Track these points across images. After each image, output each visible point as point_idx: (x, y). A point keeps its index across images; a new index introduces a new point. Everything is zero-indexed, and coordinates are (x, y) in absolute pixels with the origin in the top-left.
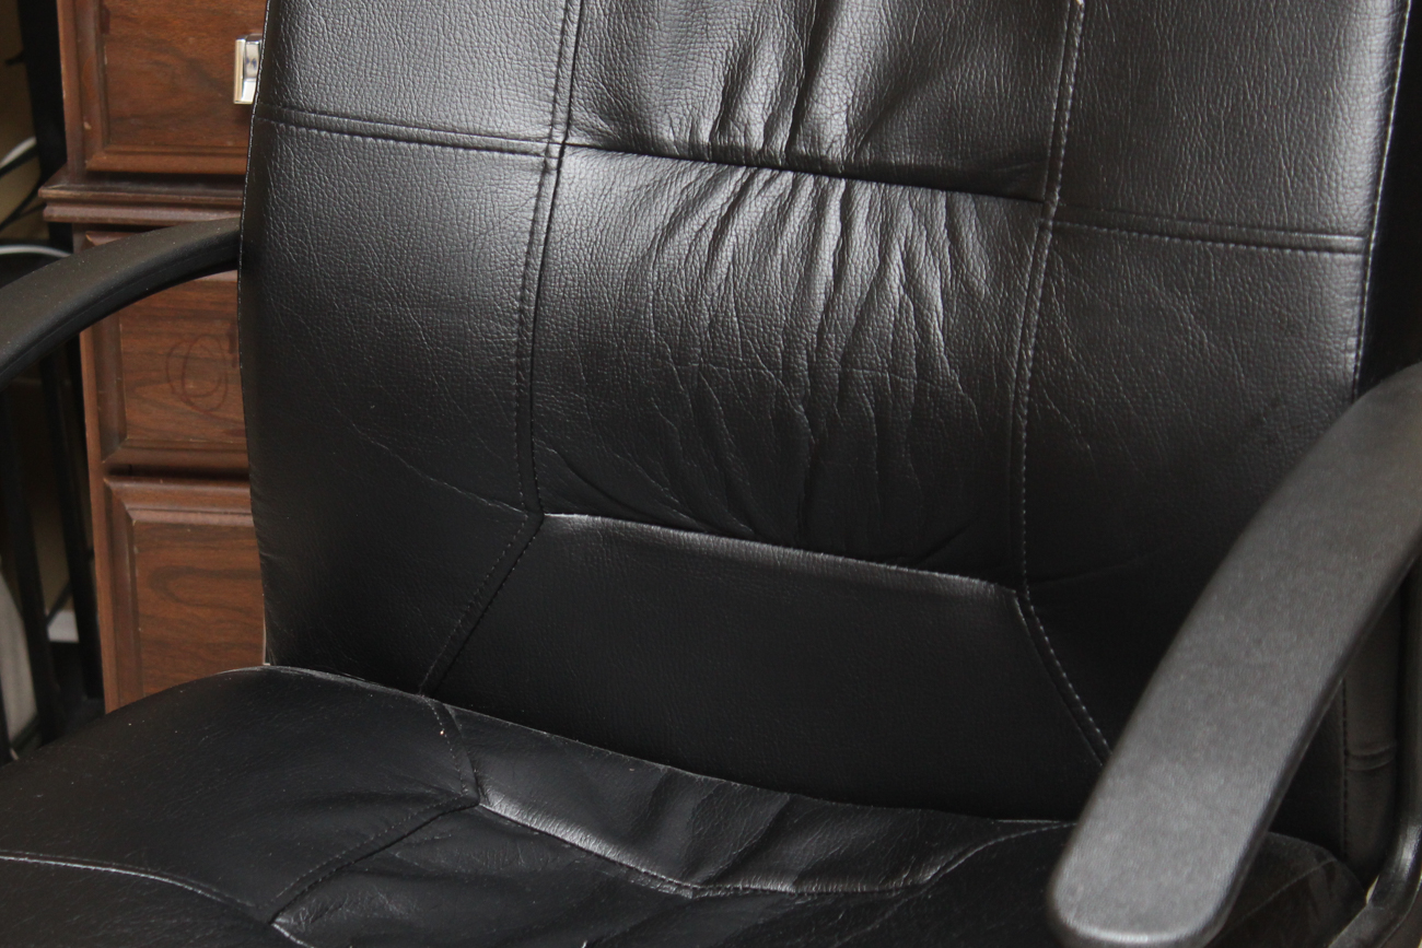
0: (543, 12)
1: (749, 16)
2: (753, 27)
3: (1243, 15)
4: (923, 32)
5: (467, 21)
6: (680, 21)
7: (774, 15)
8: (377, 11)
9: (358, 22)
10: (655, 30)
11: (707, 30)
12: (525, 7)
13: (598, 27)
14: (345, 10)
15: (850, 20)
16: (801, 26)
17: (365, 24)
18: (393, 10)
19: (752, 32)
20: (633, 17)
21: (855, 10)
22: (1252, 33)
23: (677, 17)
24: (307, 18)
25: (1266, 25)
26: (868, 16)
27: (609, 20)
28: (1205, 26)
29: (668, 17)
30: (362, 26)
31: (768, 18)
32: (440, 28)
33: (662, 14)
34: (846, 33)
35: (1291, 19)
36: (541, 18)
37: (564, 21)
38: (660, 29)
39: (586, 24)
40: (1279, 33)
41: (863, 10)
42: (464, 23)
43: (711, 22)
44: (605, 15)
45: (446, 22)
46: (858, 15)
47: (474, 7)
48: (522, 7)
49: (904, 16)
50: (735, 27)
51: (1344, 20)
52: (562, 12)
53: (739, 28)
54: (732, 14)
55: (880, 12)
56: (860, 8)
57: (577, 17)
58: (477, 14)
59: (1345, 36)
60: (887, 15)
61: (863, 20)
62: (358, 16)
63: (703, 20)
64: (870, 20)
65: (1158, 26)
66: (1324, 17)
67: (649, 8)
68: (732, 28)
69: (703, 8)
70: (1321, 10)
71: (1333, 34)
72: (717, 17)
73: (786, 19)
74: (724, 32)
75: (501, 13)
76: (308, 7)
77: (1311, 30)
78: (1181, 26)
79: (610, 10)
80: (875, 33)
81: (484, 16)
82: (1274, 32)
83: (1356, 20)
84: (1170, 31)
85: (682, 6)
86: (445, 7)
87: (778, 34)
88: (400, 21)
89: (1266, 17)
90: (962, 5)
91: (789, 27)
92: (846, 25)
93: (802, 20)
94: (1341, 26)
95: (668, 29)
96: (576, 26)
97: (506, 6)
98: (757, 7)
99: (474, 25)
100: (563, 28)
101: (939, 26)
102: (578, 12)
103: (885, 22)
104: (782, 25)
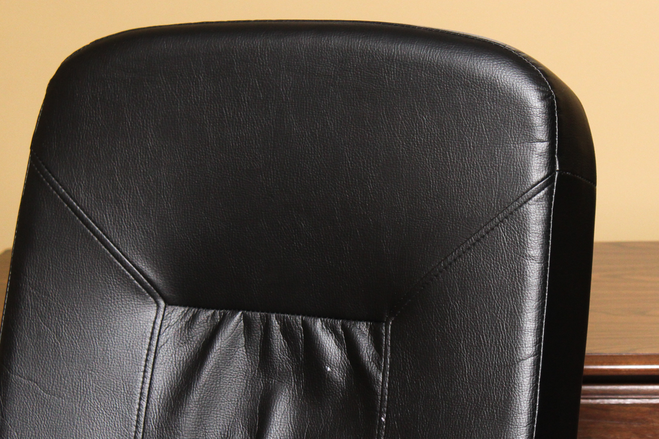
0: (125, 428)
1: (226, 428)
2: (228, 433)
3: (459, 426)
4: (309, 435)
5: (88, 433)
6: (192, 431)
7: (238, 427)
8: (43, 429)
9: (34, 434)
10: (180, 435)
11: (205, 435)
12: (116, 426)
13: (152, 435)
14: (27, 428)
15: (275, 430)
16: (251, 432)
17: (37, 435)
18: (51, 428)
19: (227, 436)
20: (169, 429)
21: (276, 424)
22: (464, 434)
23: (191, 429)
24: (8, 433)
25: (470, 431)
26: (283, 427)
27: (158, 431)
28: (442, 432)
29: (186, 429)
30: (36, 436)
31: (235, 429)
32: (74, 437)
33: (183, 428)
34: (273, 436)
35: (482, 427)
36: (124, 431)
37: (136, 432)
38: (183, 435)
39: (146, 433)
40: (476, 435)
41: (280, 425)
42: (86, 434)
43: (207, 431)
44: (156, 429)
45: (78, 434)
46: (278, 427)
47: (91, 426)
48: (115, 426)
49: (300, 427)
50: (219, 433)
51: (506, 428)
52: (135, 428)
53: (221, 434)
54: (218, 427)
55: (289, 425)
56: (279, 424)
57: (142, 430)
58: (93, 429)
59: (507, 436)
60: (292, 427)
61: (281, 429)
62: (33, 431)
63: (204, 430)
64: (284, 429)
65: (420, 432)
66: (497, 427)
67: (177, 425)
68: (217, 434)
69: (204, 424)
70: (495, 423)
71: (501, 435)
72: (210, 429)
73: (244, 429)
74: (214, 436)
75: (104, 429)
76: (8, 427)
77: (491, 433)
78: (431, 432)
79: (158, 426)
80: (287, 435)
81: (96, 430)
82: (474, 434)
83: (511, 428)
84: (426, 434)
85: (193, 424)
86: (77, 426)
87: (240, 436)
88: (54, 433)
89: (470, 427)
90: (327, 422)
91: (245, 433)
92: (272, 432)
93: (252, 430)
94: (505, 431)
95: (186, 435)
96: (141, 434)
97: (107, 425)
98: (230, 423)
99: (91, 435)
100: (135, 435)
101: (317, 432)
102: (142, 427)
103: (291, 430)
104: (242, 432)
